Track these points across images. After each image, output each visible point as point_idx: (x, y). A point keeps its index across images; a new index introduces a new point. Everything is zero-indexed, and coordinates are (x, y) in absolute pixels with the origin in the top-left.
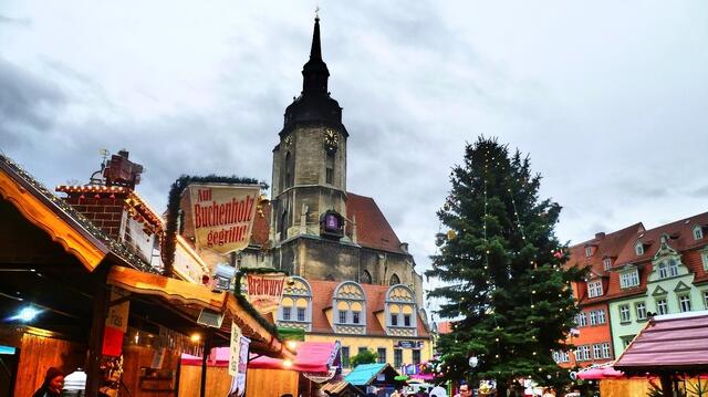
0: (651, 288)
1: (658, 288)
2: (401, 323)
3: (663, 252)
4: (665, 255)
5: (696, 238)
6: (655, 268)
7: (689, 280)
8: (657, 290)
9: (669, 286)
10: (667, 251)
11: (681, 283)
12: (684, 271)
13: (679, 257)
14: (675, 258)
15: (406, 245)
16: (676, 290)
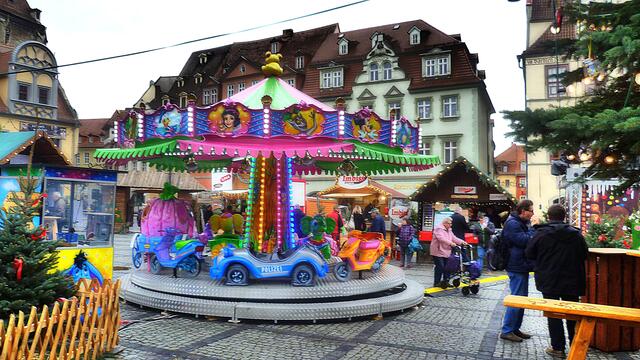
0: (357, 91)
1: (367, 91)
2: (34, 98)
3: (378, 51)
4: (380, 55)
5: (412, 43)
6: (365, 69)
7: (404, 87)
8: (364, 93)
9: (380, 91)
10: (383, 51)
11: (394, 88)
12: (399, 75)
13: (396, 59)
14: (391, 59)
15: (38, 12)
16: (387, 96)
